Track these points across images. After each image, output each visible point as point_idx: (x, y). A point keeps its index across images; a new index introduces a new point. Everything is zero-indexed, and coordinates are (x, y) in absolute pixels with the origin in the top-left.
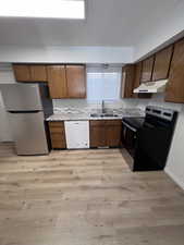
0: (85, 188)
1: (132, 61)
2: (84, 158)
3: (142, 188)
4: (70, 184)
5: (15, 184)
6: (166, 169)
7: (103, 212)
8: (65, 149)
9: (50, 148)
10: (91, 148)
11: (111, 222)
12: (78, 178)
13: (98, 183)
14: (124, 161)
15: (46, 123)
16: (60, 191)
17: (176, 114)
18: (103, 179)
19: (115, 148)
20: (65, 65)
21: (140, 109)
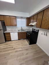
1: (28, 17)
2: (16, 43)
6: (37, 43)
8: (11, 41)
9: (6, 41)
10: (18, 40)
11: (23, 59)
13: (20, 49)
14: (27, 42)
16: (9, 54)
18: (22, 48)
20: (10, 16)
21: (31, 29)
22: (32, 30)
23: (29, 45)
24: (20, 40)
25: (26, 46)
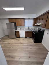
0: (23, 45)
3: (36, 46)
4: (21, 44)
5: (9, 44)
7: (27, 49)
8: (19, 37)
9: (16, 37)
11: (28, 51)
12: (22, 43)
14: (32, 40)
15: (15, 31)
17: (44, 30)
18: (27, 44)
19: (31, 38)
20: (20, 18)
22: (38, 30)
23: (33, 43)
24: (26, 38)
25: (31, 43)
